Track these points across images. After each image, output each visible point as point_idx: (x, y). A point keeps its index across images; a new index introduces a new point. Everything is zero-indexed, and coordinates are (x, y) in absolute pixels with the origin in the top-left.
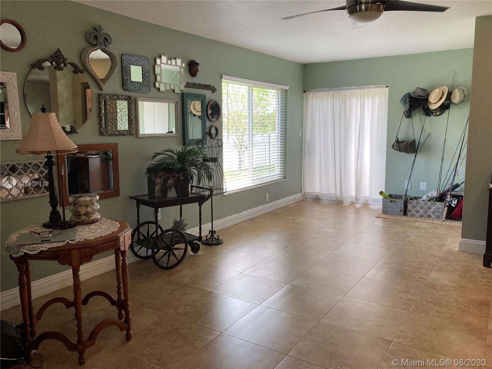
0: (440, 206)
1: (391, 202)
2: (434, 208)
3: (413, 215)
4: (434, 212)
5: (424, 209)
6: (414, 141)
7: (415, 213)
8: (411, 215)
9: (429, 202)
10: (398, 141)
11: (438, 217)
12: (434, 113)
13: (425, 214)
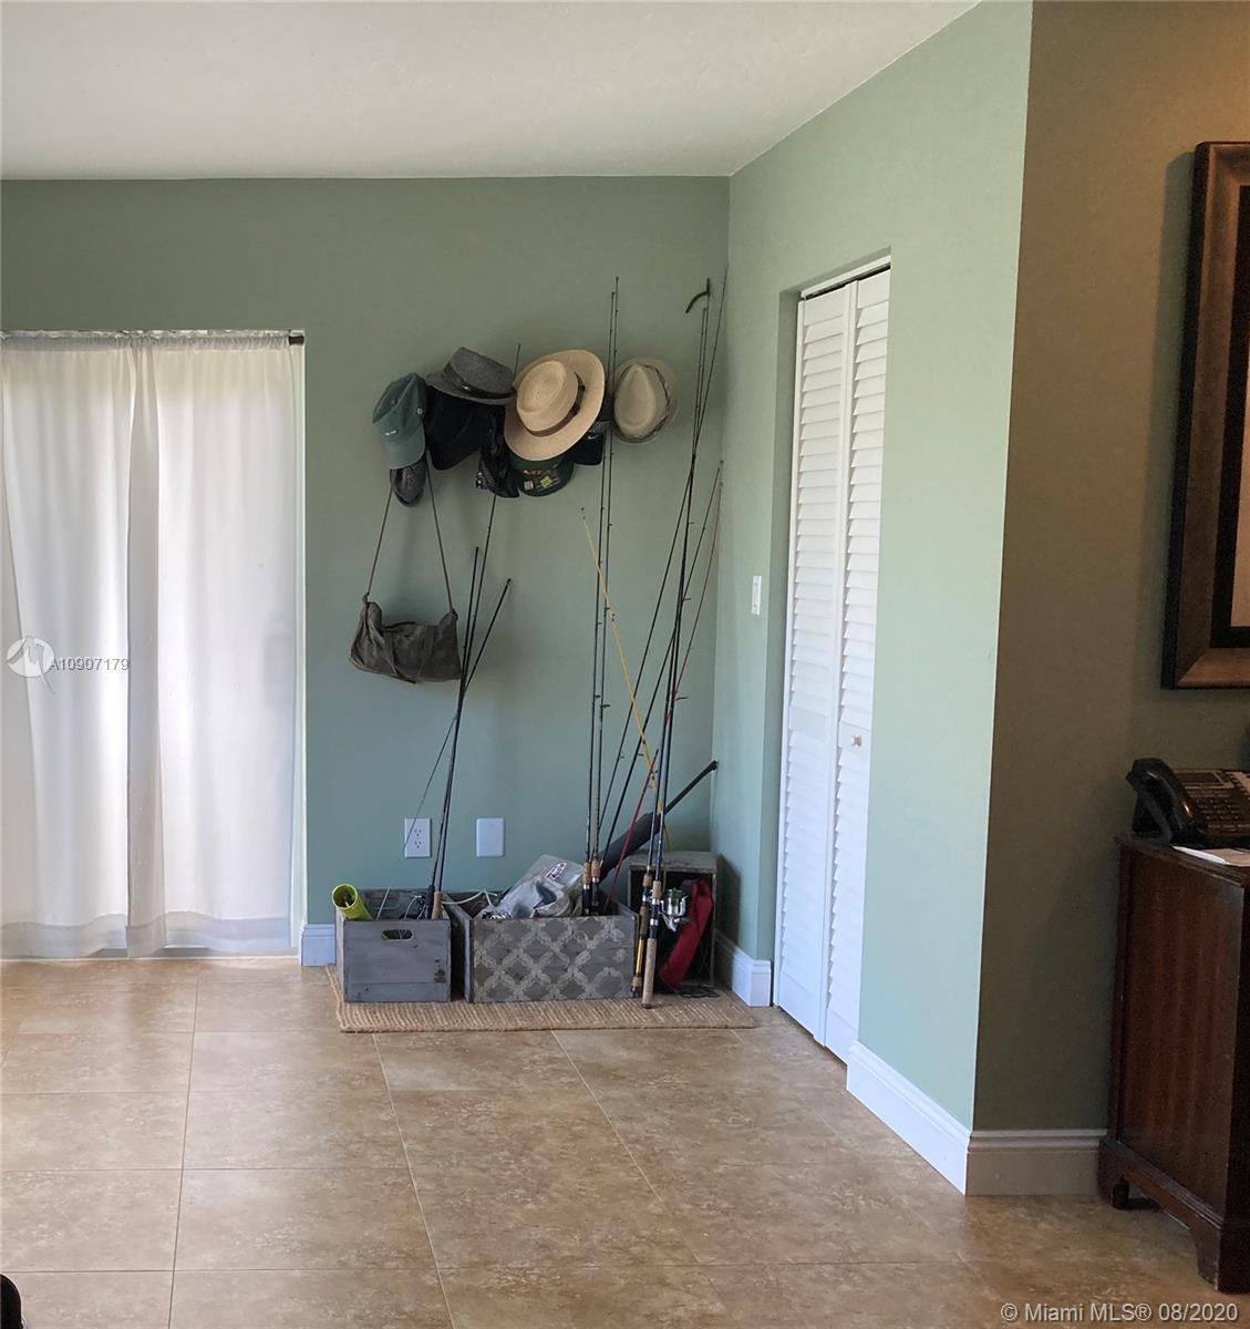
0: (616, 934)
2: (591, 945)
3: (498, 995)
4: (590, 970)
5: (545, 961)
6: (454, 620)
7: (509, 982)
8: (492, 993)
9: (567, 921)
10: (378, 622)
11: (610, 990)
13: (554, 980)
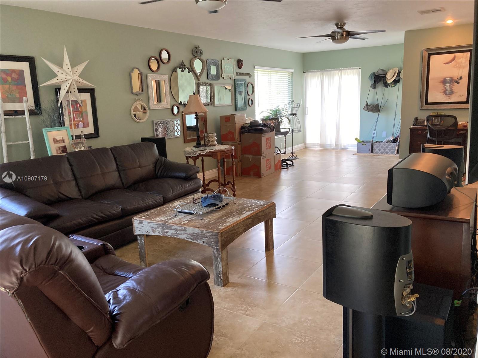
0: (393, 146)
1: (363, 145)
2: (390, 147)
3: (377, 153)
4: (390, 150)
5: (383, 149)
6: (378, 104)
7: (378, 151)
8: (376, 152)
9: (386, 143)
10: (367, 105)
11: (392, 153)
12: (391, 85)
13: (385, 151)
